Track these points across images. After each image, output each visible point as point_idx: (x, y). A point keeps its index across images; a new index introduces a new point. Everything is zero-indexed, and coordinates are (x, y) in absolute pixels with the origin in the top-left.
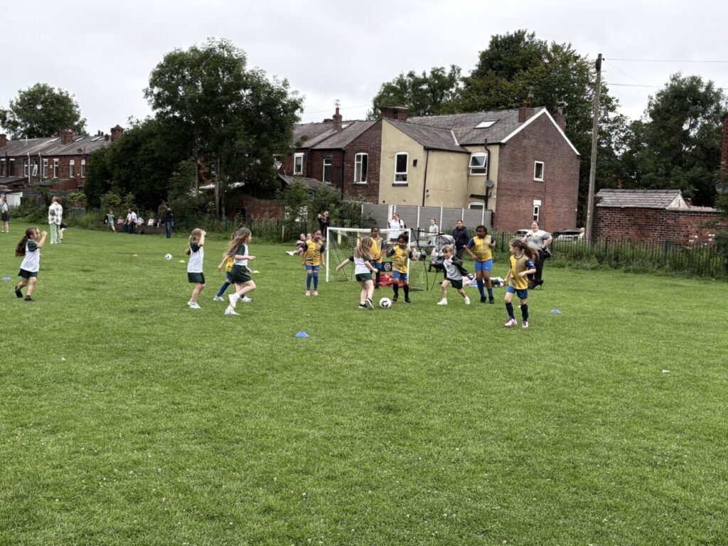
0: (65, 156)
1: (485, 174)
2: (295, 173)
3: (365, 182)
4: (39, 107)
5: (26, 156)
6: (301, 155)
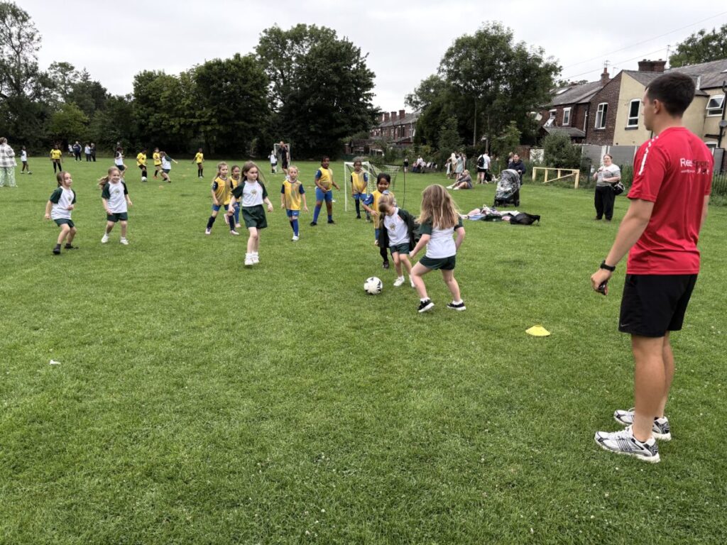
1: (721, 115)
2: (564, 124)
3: (604, 128)
4: (432, 91)
5: (410, 124)
6: (568, 109)
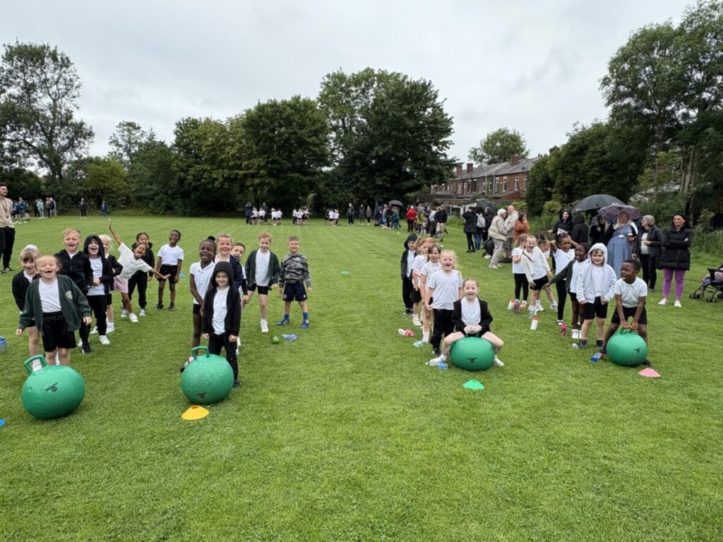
0: (512, 174)
4: (498, 144)
5: (485, 177)
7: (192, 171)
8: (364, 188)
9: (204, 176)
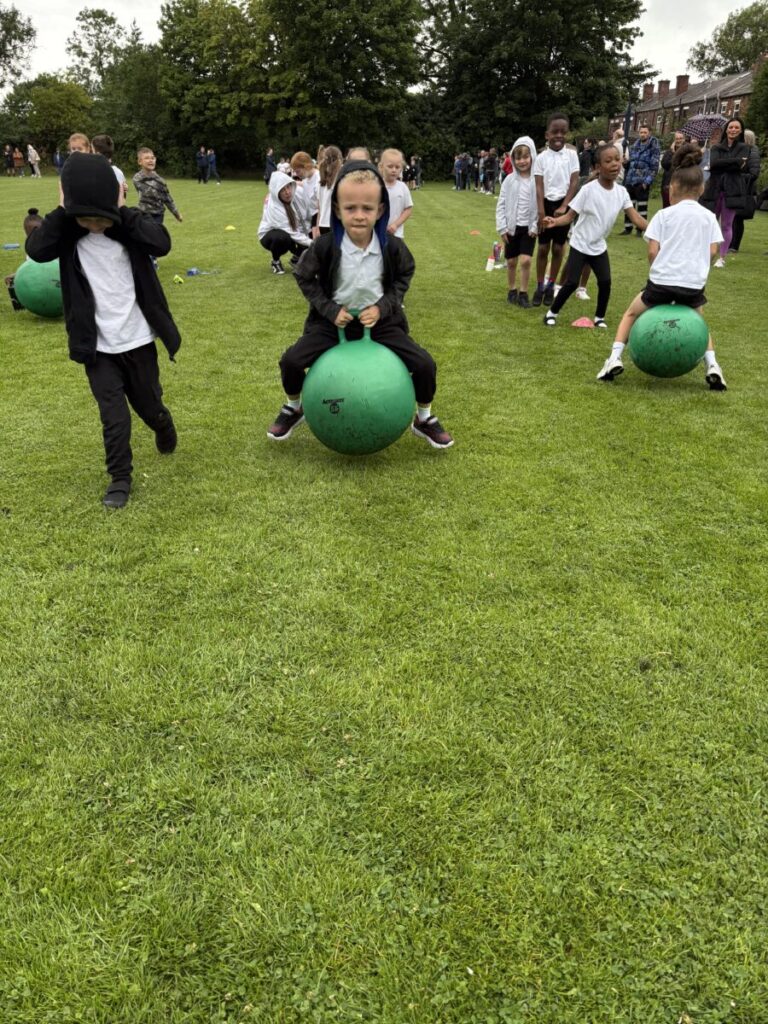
5: (702, 101)
7: (189, 96)
8: (476, 124)
9: (210, 105)
